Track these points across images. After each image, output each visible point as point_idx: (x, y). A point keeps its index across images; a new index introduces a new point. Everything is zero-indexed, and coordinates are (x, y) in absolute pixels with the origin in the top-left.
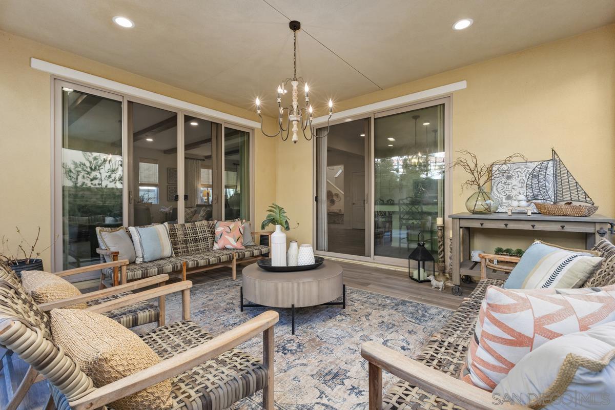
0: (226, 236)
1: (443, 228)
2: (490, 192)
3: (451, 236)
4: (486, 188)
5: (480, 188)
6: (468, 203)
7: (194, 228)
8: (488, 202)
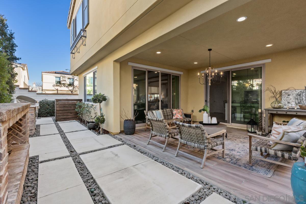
0: (178, 114)
1: (261, 113)
2: (281, 101)
3: (265, 116)
4: (279, 99)
5: (276, 99)
6: (272, 105)
7: (166, 111)
8: (280, 104)
